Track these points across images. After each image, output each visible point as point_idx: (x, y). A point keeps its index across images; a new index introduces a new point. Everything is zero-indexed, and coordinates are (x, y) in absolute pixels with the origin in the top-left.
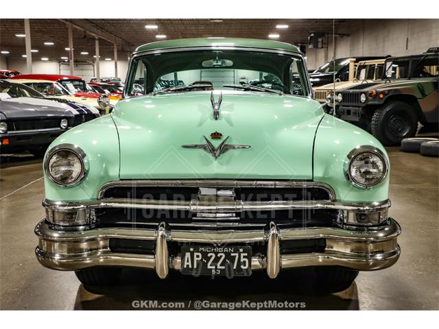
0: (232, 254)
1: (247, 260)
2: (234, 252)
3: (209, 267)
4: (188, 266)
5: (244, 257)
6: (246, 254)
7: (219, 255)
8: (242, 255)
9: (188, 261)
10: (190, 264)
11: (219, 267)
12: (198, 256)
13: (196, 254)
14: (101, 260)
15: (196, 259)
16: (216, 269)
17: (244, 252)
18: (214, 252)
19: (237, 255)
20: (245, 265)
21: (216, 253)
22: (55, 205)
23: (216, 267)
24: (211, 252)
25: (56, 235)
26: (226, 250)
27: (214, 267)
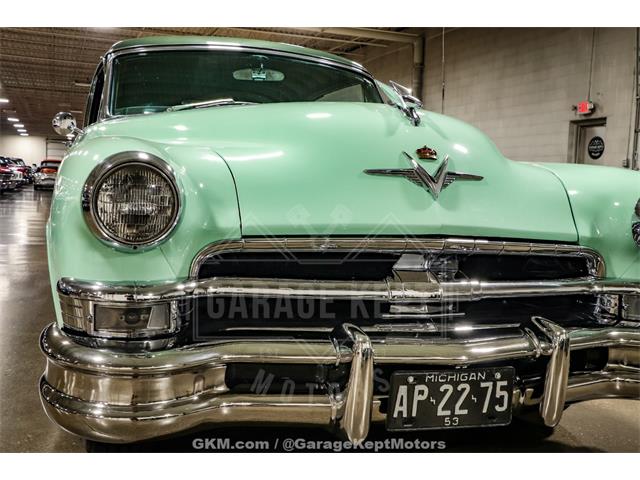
0: (483, 385)
1: (505, 394)
2: (486, 381)
3: (440, 413)
4: (400, 413)
5: (502, 388)
6: (505, 383)
7: (459, 388)
8: (499, 384)
9: (401, 404)
10: (404, 409)
11: (458, 412)
12: (421, 392)
13: (418, 388)
14: (225, 411)
15: (417, 398)
16: (453, 414)
17: (501, 380)
18: (451, 382)
19: (490, 384)
20: (501, 405)
21: (455, 384)
22: (91, 291)
23: (453, 411)
24: (446, 383)
25: (98, 358)
26: (473, 377)
27: (448, 413)
